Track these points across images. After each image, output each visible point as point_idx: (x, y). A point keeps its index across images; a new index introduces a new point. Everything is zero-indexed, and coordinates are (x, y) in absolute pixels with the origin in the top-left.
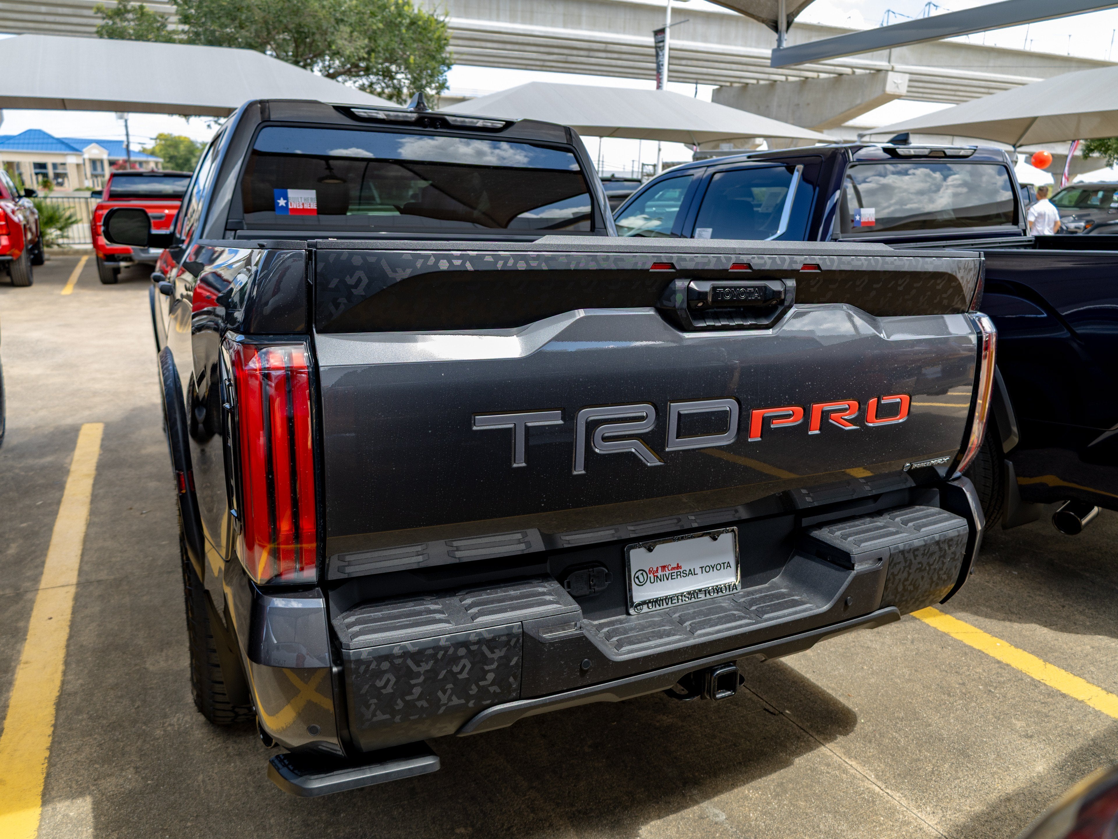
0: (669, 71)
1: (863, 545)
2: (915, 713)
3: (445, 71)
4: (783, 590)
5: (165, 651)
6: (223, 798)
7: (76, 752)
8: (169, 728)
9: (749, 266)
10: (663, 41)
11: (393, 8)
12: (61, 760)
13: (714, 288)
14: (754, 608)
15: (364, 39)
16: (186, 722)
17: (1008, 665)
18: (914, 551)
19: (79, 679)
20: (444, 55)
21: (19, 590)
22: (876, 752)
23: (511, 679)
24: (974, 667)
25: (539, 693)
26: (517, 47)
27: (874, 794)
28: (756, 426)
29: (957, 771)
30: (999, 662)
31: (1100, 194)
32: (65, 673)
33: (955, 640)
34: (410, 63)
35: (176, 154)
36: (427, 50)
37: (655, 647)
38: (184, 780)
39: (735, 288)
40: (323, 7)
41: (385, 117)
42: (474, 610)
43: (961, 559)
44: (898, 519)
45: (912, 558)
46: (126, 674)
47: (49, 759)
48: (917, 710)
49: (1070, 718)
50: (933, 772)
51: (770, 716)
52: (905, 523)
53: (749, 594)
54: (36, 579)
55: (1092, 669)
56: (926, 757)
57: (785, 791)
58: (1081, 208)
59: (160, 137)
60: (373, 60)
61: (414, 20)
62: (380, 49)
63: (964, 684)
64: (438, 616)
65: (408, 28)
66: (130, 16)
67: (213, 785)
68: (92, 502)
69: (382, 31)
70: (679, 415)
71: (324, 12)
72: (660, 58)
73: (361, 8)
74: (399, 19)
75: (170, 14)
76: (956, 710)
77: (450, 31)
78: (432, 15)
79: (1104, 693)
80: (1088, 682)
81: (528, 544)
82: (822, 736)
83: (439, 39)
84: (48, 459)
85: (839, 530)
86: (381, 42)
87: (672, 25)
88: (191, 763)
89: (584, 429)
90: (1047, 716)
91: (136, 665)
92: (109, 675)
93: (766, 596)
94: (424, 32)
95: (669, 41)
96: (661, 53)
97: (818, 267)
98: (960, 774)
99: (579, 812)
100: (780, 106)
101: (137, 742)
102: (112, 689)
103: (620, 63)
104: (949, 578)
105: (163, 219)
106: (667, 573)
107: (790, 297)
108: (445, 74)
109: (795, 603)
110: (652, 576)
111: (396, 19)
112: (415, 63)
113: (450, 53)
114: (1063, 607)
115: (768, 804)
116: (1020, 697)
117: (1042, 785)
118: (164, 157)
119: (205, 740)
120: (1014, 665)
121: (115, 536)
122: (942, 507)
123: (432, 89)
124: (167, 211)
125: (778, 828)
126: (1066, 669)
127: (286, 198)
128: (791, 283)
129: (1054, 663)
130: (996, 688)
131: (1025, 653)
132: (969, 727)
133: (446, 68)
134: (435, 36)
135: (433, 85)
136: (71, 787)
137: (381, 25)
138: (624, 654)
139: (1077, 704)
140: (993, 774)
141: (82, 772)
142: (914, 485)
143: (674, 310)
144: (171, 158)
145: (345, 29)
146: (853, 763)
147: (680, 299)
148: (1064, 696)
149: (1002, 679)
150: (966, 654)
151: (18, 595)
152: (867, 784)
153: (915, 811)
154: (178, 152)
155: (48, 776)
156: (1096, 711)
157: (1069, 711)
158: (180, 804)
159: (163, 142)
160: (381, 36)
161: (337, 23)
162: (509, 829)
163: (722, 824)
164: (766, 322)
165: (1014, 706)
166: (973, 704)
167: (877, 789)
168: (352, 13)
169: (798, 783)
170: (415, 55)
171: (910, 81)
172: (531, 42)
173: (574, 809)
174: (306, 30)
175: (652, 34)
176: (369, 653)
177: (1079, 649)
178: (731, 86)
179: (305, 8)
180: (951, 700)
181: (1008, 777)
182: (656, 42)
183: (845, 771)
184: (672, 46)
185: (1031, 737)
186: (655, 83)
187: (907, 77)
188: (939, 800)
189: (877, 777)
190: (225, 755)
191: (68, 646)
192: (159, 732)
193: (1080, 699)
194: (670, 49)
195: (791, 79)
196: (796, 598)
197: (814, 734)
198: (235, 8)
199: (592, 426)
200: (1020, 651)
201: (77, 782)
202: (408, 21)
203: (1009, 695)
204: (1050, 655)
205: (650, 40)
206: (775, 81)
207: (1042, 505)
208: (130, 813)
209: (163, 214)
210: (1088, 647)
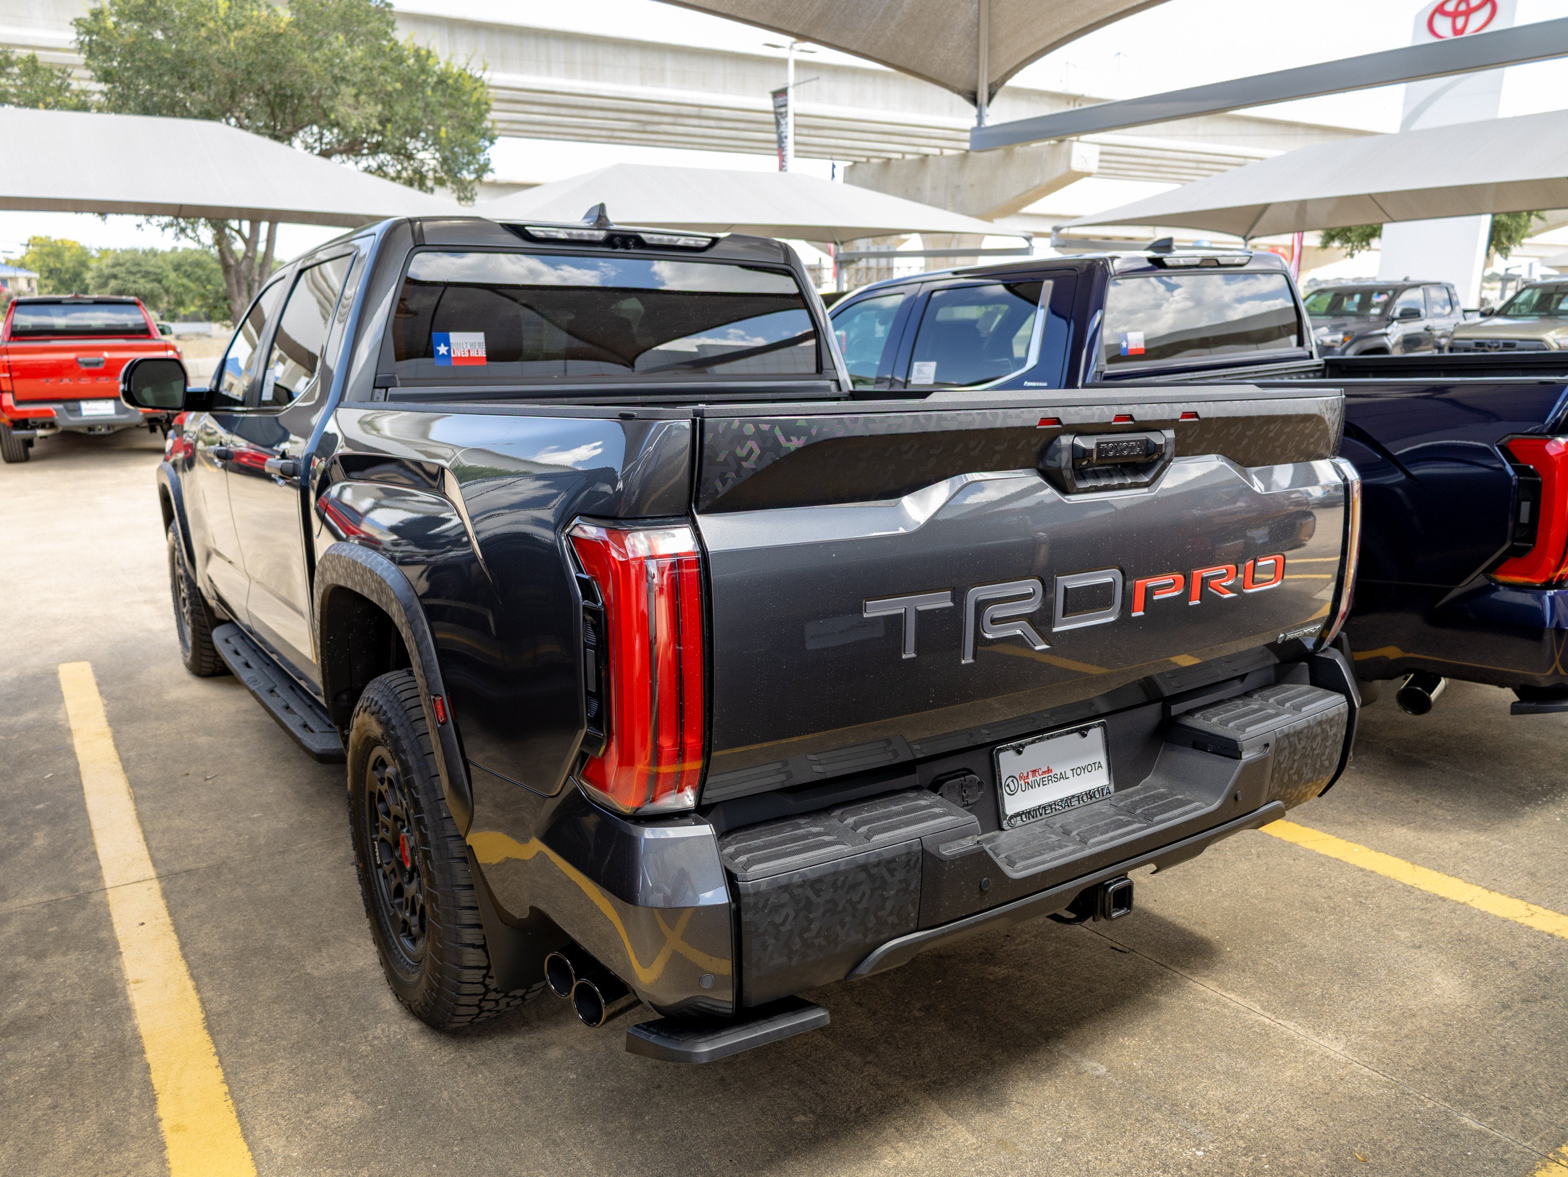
0: (796, 143)
1: (1248, 730)
2: (1285, 935)
3: (486, 148)
4: (1162, 790)
5: (324, 951)
6: (487, 1116)
7: (263, 1083)
8: (376, 1042)
9: (1131, 418)
10: (785, 105)
11: (411, 61)
12: (247, 1094)
13: (1098, 444)
14: (1139, 811)
15: (376, 104)
16: (395, 1032)
17: (1373, 872)
18: (1298, 734)
19: (222, 995)
20: (484, 126)
21: (77, 891)
22: (1253, 982)
23: (910, 907)
24: (1336, 878)
25: (938, 922)
26: (575, 112)
27: (1265, 1025)
28: (1139, 599)
29: (1349, 992)
30: (1362, 870)
31: (1357, 298)
32: (198, 989)
33: (1307, 850)
34: (441, 138)
35: (58, 265)
36: (463, 118)
37: (1051, 860)
38: (426, 1100)
39: (1118, 443)
40: (315, 60)
41: (567, 237)
42: (863, 829)
43: (1342, 742)
44: (1271, 700)
45: (1296, 741)
46: (286, 983)
47: (231, 1093)
48: (1286, 931)
49: (1457, 923)
50: (1323, 996)
51: (1120, 954)
52: (1282, 703)
53: (1127, 797)
54: (96, 874)
55: (1466, 867)
56: (1311, 981)
57: (1165, 1035)
58: (1335, 316)
59: (33, 242)
60: (389, 134)
61: (443, 78)
62: (398, 118)
63: (1329, 897)
64: (827, 838)
65: (434, 90)
66: (16, 70)
67: (466, 1101)
68: (125, 769)
69: (400, 93)
70: (1066, 589)
71: (317, 66)
72: (782, 128)
73: (368, 62)
74: (423, 77)
75: (74, 66)
76: (1330, 926)
77: (492, 91)
78: (465, 70)
79: (1486, 892)
80: (1466, 882)
81: (895, 753)
82: (1188, 971)
83: (478, 103)
84: (30, 716)
85: (1215, 715)
86: (399, 110)
87: (795, 85)
88: (425, 1080)
89: (973, 611)
90: (1431, 923)
91: (292, 971)
92: (261, 987)
93: (1146, 797)
94: (456, 94)
95: (795, 104)
96: (782, 122)
97: (1196, 415)
98: (1354, 995)
99: (935, 1083)
100: (935, 189)
101: (340, 1063)
102: (274, 1002)
103: (718, 132)
104: (1331, 764)
105: (101, 367)
106: (1038, 778)
107: (1169, 450)
108: (487, 151)
109: (1181, 803)
110: (1022, 782)
111: (418, 77)
112: (447, 137)
113: (493, 122)
114: (1417, 801)
115: (1150, 1050)
116: (1396, 905)
117: (1446, 996)
118: (41, 271)
119: (431, 1051)
120: (1379, 871)
121: (182, 812)
122: (1312, 684)
123: (469, 172)
124: (106, 355)
125: (1169, 1074)
126: (1438, 870)
127: (447, 344)
128: (1170, 434)
129: (1423, 865)
130: (1366, 898)
131: (1389, 857)
132: (1349, 944)
133: (487, 144)
134: (474, 99)
135: (472, 167)
136: (278, 1124)
137: (398, 86)
138: (1021, 870)
139: (1459, 907)
140: (1390, 991)
141: (284, 1104)
142: (1278, 661)
143: (1059, 470)
144: (51, 273)
145: (348, 91)
146: (1232, 996)
147: (1065, 458)
148: (1443, 899)
149: (1371, 888)
150: (1323, 864)
151: (79, 897)
152: (1254, 1016)
153: (1316, 1039)
154: (63, 264)
155: (240, 1114)
156: (1482, 913)
157: (1453, 915)
158: (434, 1129)
159: (36, 249)
160: (397, 101)
161: (336, 82)
162: (857, 1110)
163: (1104, 1077)
164: (1146, 479)
165: (1392, 916)
166: (1347, 919)
167: (1267, 1021)
168: (357, 69)
169: (1176, 1024)
170: (447, 126)
171: (1102, 153)
172: (596, 105)
173: (927, 1080)
174: (289, 93)
175: (770, 96)
176: (769, 884)
177: (1446, 846)
178: (868, 162)
179: (287, 61)
180: (1321, 916)
181: (1406, 993)
182: (775, 107)
183: (1225, 1006)
184: (798, 111)
185: (1420, 947)
186: (776, 159)
187: (1098, 148)
188: (1338, 1025)
189: (1263, 1007)
190: (466, 1066)
191: (185, 956)
192: (364, 1048)
193: (1462, 901)
194: (796, 115)
195: (947, 152)
196: (1180, 797)
197: (1178, 969)
198: (182, 61)
199: (981, 606)
200: (1383, 855)
201: (283, 1117)
202: (435, 79)
203: (1383, 905)
204: (1416, 856)
205: (768, 103)
206: (927, 156)
207: (1379, 682)
208: (372, 1144)
209: (101, 359)
210: (1456, 844)
